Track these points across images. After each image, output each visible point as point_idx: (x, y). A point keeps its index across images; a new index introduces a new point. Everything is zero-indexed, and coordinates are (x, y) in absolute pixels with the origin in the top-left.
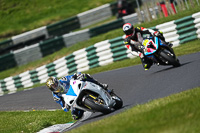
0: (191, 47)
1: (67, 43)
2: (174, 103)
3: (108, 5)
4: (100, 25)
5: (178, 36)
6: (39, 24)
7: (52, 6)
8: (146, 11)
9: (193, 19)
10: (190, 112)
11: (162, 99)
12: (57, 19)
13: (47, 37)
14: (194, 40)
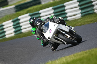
5: (80, 11)
14: (92, 13)
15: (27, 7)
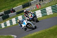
0: (45, 17)
1: (10, 17)
2: (40, 33)
3: (21, 5)
4: (19, 11)
5: (41, 14)
6: (2, 11)
7: (6, 6)
8: (32, 7)
9: (46, 9)
10: (45, 36)
11: (37, 32)
12: (7, 9)
13: (4, 15)
14: (46, 15)
15: (21, 13)
